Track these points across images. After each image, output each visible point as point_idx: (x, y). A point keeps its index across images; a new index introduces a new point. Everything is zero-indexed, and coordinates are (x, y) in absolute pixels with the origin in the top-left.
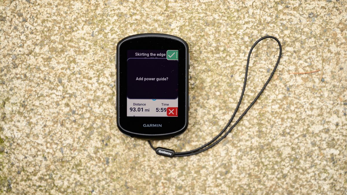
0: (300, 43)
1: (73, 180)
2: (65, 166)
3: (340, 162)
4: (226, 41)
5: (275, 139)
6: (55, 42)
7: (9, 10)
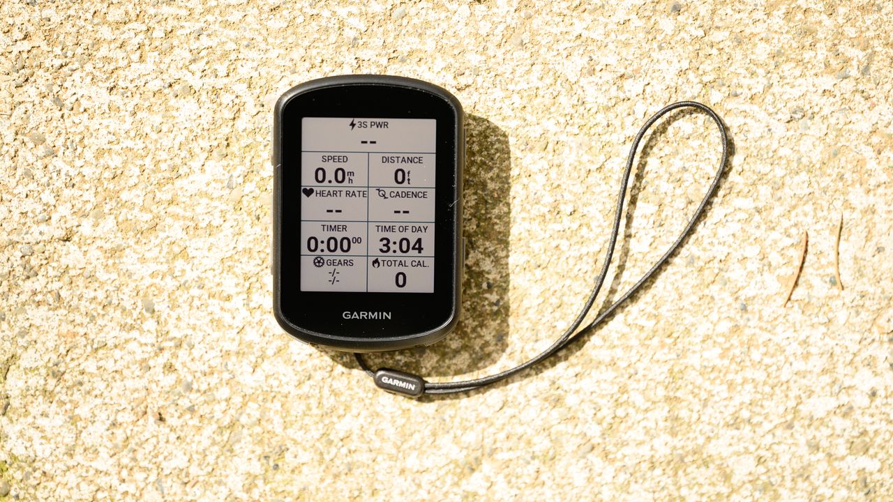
7: (8, 128)
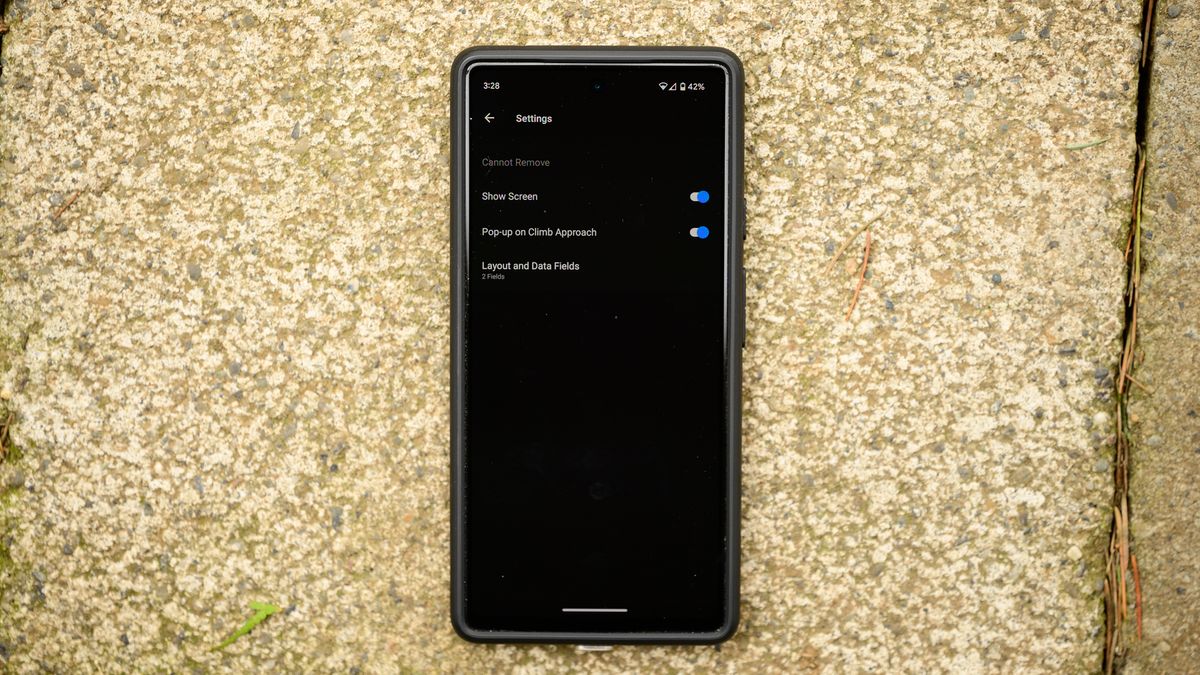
0: (926, 166)
1: (233, 576)
2: (208, 530)
3: (1045, 529)
5: (849, 458)
6: (179, 154)
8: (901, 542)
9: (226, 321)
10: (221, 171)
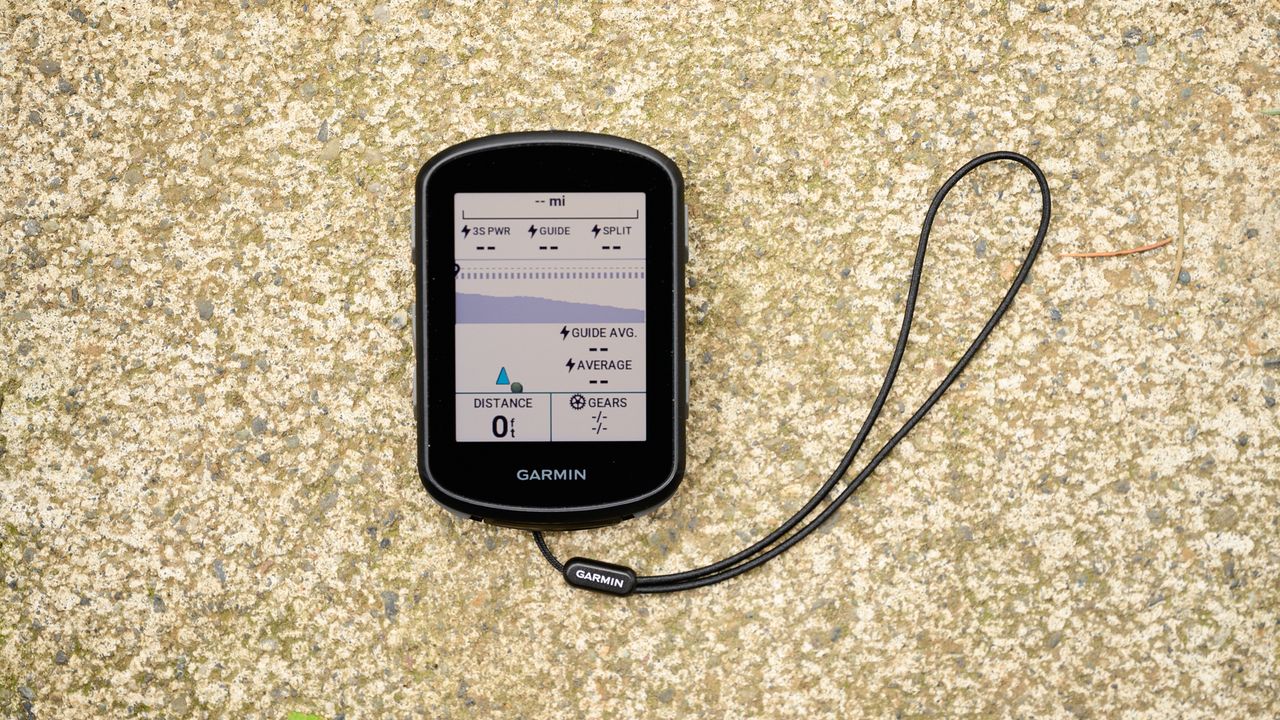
0: (1093, 144)
1: (265, 682)
2: (233, 627)
3: (1256, 582)
4: (820, 143)
5: (1014, 504)
6: (182, 167)
7: (8, 53)
8: (1082, 605)
9: (246, 368)
10: (233, 185)
